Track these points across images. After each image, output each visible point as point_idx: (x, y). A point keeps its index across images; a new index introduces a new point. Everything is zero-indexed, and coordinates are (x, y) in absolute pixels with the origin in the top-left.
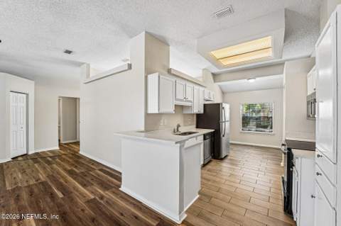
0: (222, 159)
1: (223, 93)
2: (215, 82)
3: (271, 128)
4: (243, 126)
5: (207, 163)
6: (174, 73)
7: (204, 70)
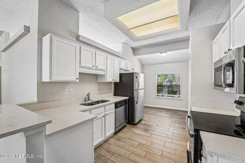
0: (135, 124)
1: (142, 65)
2: (134, 55)
3: (180, 94)
4: (158, 93)
5: (119, 131)
6: (83, 40)
7: (123, 43)
